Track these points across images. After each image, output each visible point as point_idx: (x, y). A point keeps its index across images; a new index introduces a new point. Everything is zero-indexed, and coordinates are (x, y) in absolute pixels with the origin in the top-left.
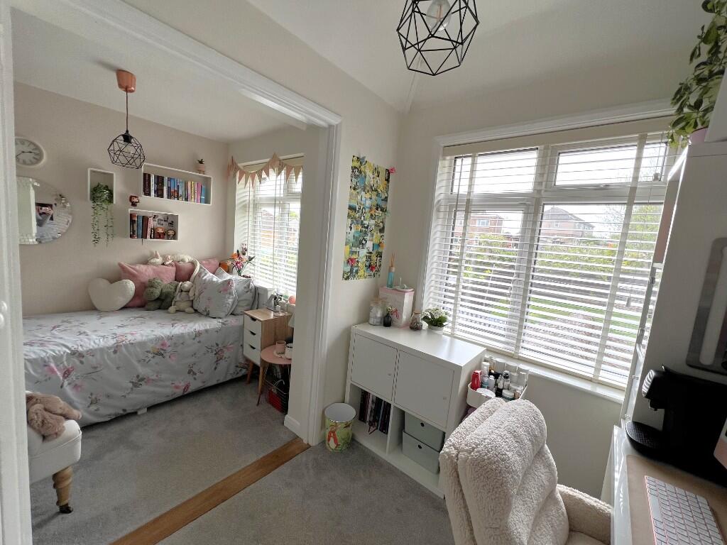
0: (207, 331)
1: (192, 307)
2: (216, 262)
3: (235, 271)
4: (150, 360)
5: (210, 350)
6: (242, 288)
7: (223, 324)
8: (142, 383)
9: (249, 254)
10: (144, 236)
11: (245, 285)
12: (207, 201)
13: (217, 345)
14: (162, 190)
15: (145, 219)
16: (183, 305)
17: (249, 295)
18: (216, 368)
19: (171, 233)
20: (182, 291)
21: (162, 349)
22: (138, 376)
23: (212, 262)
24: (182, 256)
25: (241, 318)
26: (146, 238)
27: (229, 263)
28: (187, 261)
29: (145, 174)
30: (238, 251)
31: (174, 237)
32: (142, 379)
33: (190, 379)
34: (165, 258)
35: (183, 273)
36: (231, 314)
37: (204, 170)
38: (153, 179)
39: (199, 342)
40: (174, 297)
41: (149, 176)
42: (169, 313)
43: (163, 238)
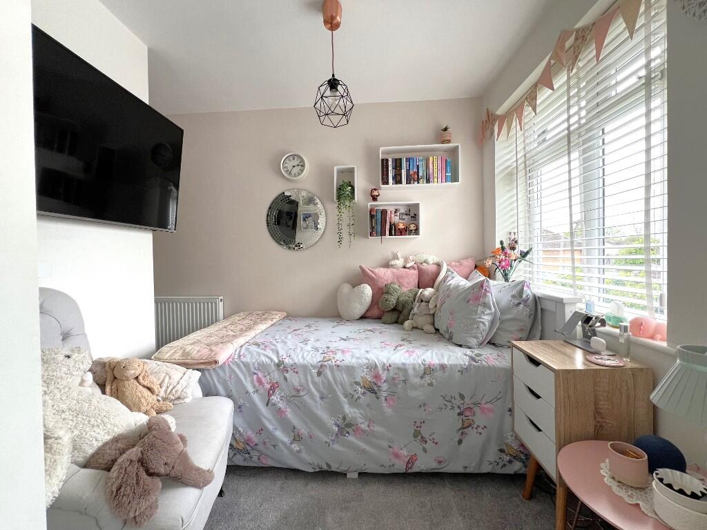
0: (443, 367)
1: (433, 324)
2: (470, 263)
3: (499, 274)
4: (359, 398)
5: (448, 404)
6: (508, 297)
7: (472, 359)
8: (350, 430)
9: (521, 247)
10: (383, 233)
11: (514, 292)
12: (455, 178)
13: (462, 397)
14: (401, 175)
15: (384, 212)
16: (422, 321)
17: (523, 311)
18: (460, 442)
19: (412, 227)
20: (422, 301)
21: (375, 384)
22: (344, 418)
23: (465, 263)
24: (424, 257)
25: (507, 354)
26: (385, 235)
27: (489, 263)
28: (431, 262)
29: (383, 160)
30: (502, 243)
31: (417, 232)
32: (349, 425)
33: (416, 447)
34: (406, 260)
35: (426, 279)
36: (489, 343)
37: (448, 138)
38: (390, 163)
39: (431, 384)
40: (412, 308)
41: (387, 160)
42: (404, 329)
43: (405, 235)
